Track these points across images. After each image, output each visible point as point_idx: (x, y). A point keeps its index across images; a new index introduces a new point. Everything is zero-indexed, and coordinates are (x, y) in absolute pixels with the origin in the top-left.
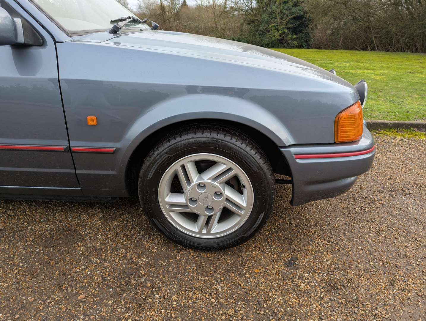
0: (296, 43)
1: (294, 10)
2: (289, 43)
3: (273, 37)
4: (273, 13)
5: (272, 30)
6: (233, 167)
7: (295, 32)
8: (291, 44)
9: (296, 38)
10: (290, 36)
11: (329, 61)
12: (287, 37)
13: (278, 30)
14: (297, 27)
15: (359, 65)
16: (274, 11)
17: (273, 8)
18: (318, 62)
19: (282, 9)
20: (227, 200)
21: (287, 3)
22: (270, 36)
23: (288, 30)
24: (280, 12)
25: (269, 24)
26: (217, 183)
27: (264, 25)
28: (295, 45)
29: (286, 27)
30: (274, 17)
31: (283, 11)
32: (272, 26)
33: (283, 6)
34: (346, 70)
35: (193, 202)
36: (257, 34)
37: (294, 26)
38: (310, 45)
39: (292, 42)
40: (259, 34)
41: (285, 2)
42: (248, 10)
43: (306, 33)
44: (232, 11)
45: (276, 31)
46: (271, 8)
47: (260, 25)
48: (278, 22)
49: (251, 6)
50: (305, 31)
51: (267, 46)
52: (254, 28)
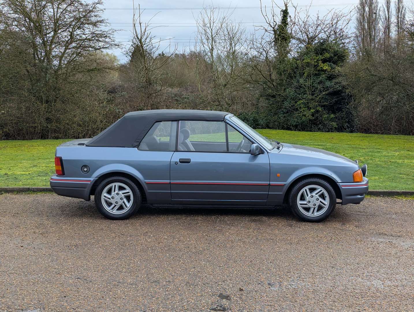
0: (334, 124)
1: (328, 83)
2: (325, 125)
3: (304, 117)
4: (301, 87)
5: (300, 108)
6: (322, 190)
7: (333, 109)
8: (329, 126)
9: (334, 118)
10: (326, 116)
11: (376, 149)
12: (321, 116)
13: (309, 109)
14: (334, 103)
15: (409, 154)
16: (302, 84)
17: (300, 81)
18: (364, 151)
19: (313, 83)
20: (321, 202)
21: (319, 75)
22: (299, 115)
23: (323, 108)
24: (311, 86)
25: (296, 101)
26: (317, 195)
27: (290, 101)
28: (334, 126)
29: (319, 105)
30: (303, 93)
31: (314, 85)
32: (301, 103)
33: (313, 79)
34: (393, 159)
35: (309, 202)
36: (280, 112)
37: (331, 103)
38: (354, 127)
39: (330, 123)
40: (283, 112)
41: (316, 74)
42: (267, 82)
43: (347, 112)
44: (244, 84)
45: (306, 109)
46: (298, 81)
47: (283, 101)
48: (308, 99)
49: (270, 78)
50: (346, 110)
51: (296, 129)
52: (276, 104)
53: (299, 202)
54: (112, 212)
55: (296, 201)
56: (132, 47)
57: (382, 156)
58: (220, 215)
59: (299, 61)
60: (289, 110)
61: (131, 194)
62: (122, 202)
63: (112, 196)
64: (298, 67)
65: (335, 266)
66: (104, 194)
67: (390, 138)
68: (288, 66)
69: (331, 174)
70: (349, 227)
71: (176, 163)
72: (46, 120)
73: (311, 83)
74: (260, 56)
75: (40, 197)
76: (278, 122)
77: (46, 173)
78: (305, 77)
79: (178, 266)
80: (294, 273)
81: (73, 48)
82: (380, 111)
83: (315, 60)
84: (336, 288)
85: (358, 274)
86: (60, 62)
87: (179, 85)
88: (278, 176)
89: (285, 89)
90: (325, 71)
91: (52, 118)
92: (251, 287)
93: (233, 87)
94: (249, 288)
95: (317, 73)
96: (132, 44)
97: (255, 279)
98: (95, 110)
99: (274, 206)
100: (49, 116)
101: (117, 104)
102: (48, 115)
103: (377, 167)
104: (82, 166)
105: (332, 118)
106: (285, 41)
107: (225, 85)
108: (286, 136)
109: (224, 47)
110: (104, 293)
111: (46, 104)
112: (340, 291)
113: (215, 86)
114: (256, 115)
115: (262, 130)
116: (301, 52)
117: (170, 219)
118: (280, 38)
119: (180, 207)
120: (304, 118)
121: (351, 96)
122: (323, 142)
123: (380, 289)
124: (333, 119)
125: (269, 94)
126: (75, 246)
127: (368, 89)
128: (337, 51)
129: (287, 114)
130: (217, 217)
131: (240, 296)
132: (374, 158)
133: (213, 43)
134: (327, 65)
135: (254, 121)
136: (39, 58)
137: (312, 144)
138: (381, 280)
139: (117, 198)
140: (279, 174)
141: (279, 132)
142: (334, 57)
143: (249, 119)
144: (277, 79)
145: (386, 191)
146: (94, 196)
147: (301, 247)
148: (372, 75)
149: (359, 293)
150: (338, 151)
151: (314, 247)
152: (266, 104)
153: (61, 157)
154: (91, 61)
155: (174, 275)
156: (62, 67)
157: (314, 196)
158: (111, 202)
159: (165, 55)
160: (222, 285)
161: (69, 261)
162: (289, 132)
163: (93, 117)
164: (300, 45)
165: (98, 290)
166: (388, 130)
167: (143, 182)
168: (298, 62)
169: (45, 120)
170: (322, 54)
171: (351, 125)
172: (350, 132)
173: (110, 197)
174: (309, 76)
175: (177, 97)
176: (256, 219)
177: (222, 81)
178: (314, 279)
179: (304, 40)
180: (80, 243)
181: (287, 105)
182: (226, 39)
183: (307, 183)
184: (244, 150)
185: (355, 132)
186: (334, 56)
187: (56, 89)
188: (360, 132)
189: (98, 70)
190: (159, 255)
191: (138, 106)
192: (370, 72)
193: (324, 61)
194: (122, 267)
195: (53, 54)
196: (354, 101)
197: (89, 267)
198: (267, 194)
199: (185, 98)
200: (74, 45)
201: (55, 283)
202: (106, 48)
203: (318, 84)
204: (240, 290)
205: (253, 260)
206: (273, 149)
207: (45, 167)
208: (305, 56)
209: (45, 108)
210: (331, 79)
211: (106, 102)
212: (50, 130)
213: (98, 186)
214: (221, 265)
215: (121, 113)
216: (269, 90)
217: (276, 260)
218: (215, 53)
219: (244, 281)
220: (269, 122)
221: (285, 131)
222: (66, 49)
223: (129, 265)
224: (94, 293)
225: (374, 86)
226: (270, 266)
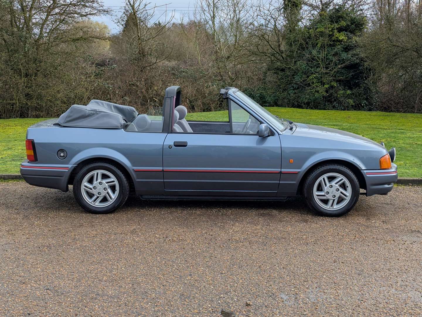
0: (351, 101)
1: (344, 55)
2: (340, 102)
3: (316, 93)
4: (313, 59)
5: (313, 83)
6: (343, 178)
7: (349, 85)
8: (345, 103)
9: (351, 94)
10: (342, 92)
11: (399, 129)
12: (336, 93)
13: (323, 84)
14: (351, 78)
16: (314, 56)
17: (313, 53)
18: (385, 131)
19: (327, 55)
20: (341, 193)
21: (334, 46)
22: (311, 91)
23: (338, 83)
24: (324, 58)
25: (308, 75)
26: (337, 185)
27: (301, 75)
28: (351, 104)
29: (334, 80)
30: (315, 66)
31: (328, 57)
32: (314, 77)
33: (328, 51)
34: (420, 141)
35: (327, 193)
36: (290, 88)
37: (347, 78)
38: (372, 105)
39: (346, 100)
40: (293, 87)
41: (330, 45)
42: (275, 54)
43: (365, 87)
44: (250, 56)
45: (320, 84)
46: (311, 53)
47: (293, 75)
48: (322, 73)
49: (279, 49)
50: (364, 85)
51: (308, 106)
52: (286, 79)
53: (316, 193)
54: (94, 204)
55: (312, 191)
56: (124, 14)
57: (406, 137)
58: (222, 208)
59: (312, 30)
60: (300, 86)
61: (116, 183)
62: (105, 193)
63: (94, 185)
64: (311, 36)
65: (362, 273)
66: (85, 183)
67: (414, 117)
68: (299, 36)
69: (353, 160)
70: (376, 222)
71: (170, 147)
72: (26, 96)
73: (325, 54)
74: (268, 24)
75: (11, 186)
76: (288, 99)
77: (22, 157)
78: (319, 48)
79: (170, 272)
80: (312, 282)
81: (56, 14)
82: (403, 87)
83: (330, 29)
84: (365, 301)
85: (391, 283)
86: (41, 31)
87: (177, 58)
88: (290, 162)
89: (295, 62)
90: (341, 41)
91: (32, 94)
92: (260, 301)
93: (237, 59)
94: (258, 302)
95: (332, 44)
96: (125, 11)
97: (265, 290)
98: (82, 85)
99: (285, 198)
100: (29, 91)
101: (106, 78)
102: (27, 90)
103: (402, 150)
104: (57, 151)
105: (348, 94)
106: (296, 7)
107: (229, 57)
108: (297, 115)
109: (227, 14)
110: (79, 308)
111: (26, 78)
112: (371, 306)
113: (217, 58)
114: (263, 91)
115: (269, 108)
116: (313, 20)
117: (163, 213)
118: (291, 4)
119: (175, 198)
120: (317, 95)
121: (370, 70)
122: (339, 122)
123: (420, 303)
124: (350, 96)
125: (277, 67)
126: (47, 246)
127: (390, 62)
128: (354, 18)
129: (298, 90)
130: (219, 210)
131: (246, 313)
132: (397, 139)
133: (215, 9)
134: (343, 34)
135: (261, 98)
136: (17, 25)
137: (326, 123)
138: (419, 291)
139: (100, 188)
140: (292, 160)
141: (289, 110)
142: (351, 26)
143: (255, 96)
144: (287, 51)
145: (415, 178)
146: (72, 186)
147: (320, 248)
148: (394, 46)
149: (394, 309)
150: (357, 132)
151: (335, 248)
152: (274, 78)
153: (33, 140)
154: (77, 29)
155: (165, 285)
156: (43, 36)
157: (333, 186)
158: (93, 193)
159: (161, 25)
160: (224, 297)
161: (39, 266)
162: (300, 110)
163: (79, 92)
164: (312, 12)
165: (71, 305)
166: (412, 108)
167: (131, 169)
168: (310, 31)
169: (24, 96)
170: (338, 22)
171: (369, 102)
172: (368, 111)
173: (91, 187)
174: (323, 47)
175: (174, 71)
176: (264, 212)
177: (224, 53)
178: (337, 290)
179: (317, 6)
180: (54, 242)
181: (298, 79)
182: (230, 5)
183: (325, 170)
184: (250, 131)
185: (374, 110)
186: (350, 24)
187: (36, 61)
188: (380, 111)
189: (85, 39)
190: (148, 258)
191: (130, 81)
192: (392, 43)
193: (340, 30)
194: (103, 274)
195: (34, 21)
196: (374, 75)
197: (62, 274)
198: (278, 183)
199: (183, 72)
200: (57, 10)
201: (18, 295)
202: (94, 14)
203: (333, 56)
204: (247, 305)
205: (262, 264)
206: (285, 130)
207: (21, 150)
208: (318, 24)
209: (24, 83)
210: (347, 50)
211: (94, 76)
212: (30, 108)
213: (77, 173)
214: (223, 272)
215: (111, 89)
216: (277, 63)
217: (290, 265)
218: (217, 20)
219: (252, 293)
220: (277, 99)
221: (296, 109)
222: (48, 16)
223: (111, 272)
224: (66, 309)
225: (396, 58)
226: (282, 273)
